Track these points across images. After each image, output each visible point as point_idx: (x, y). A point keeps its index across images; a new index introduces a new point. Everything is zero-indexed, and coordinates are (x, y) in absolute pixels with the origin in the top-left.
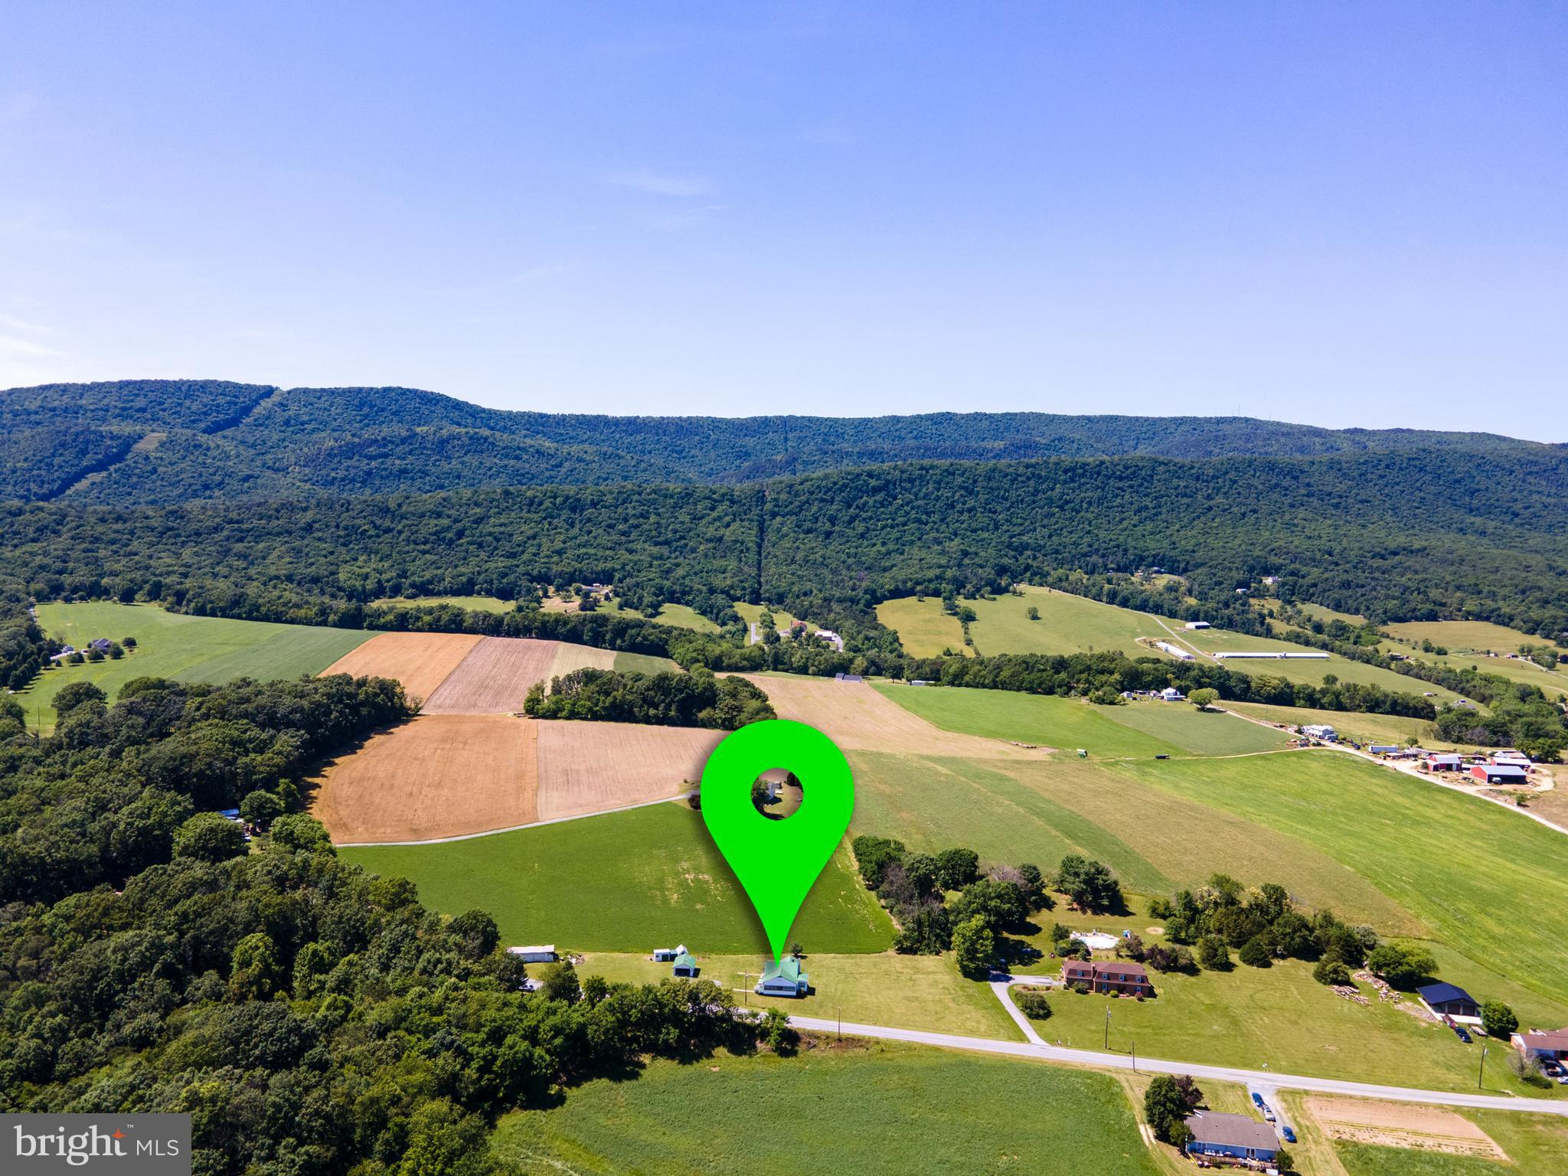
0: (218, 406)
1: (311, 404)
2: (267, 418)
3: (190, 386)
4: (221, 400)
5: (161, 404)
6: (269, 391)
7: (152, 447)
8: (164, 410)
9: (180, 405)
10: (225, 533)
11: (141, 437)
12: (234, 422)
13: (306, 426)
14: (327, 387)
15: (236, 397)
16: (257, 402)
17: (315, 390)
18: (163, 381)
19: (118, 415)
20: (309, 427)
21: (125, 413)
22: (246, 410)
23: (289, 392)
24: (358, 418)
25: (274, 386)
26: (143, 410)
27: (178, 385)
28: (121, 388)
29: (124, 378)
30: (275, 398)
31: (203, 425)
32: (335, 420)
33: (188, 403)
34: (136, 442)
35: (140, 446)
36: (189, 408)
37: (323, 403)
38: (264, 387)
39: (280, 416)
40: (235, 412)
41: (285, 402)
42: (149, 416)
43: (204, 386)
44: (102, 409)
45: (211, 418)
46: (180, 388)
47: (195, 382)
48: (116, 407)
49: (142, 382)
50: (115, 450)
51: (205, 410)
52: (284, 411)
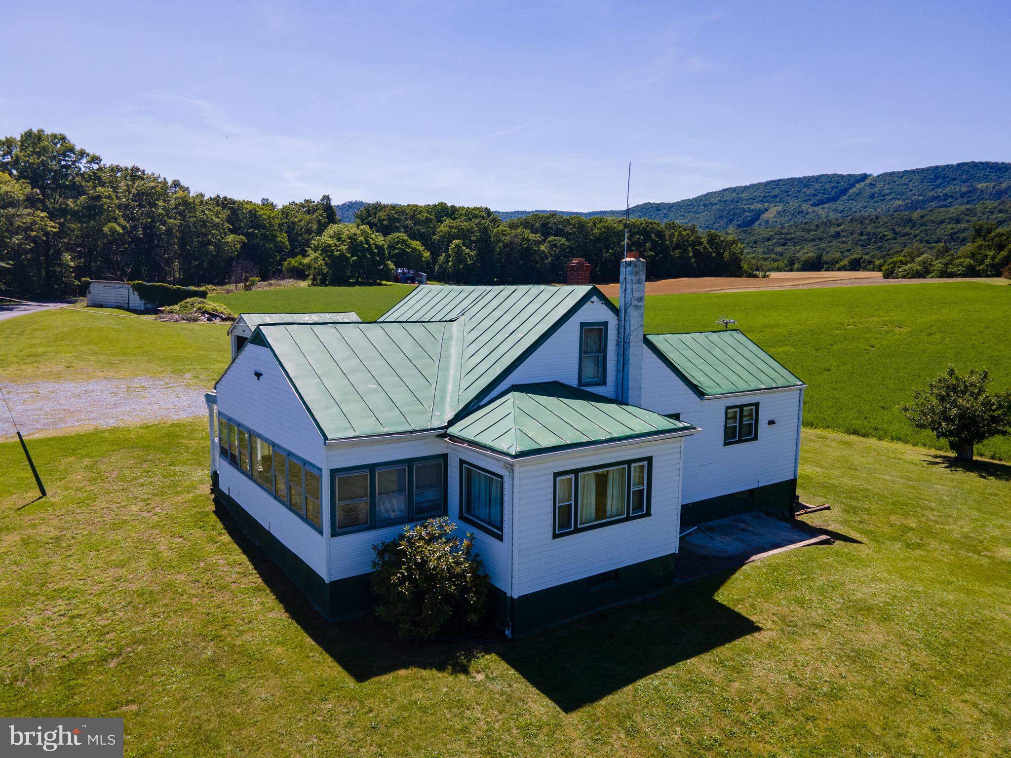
0: (825, 190)
1: (894, 182)
2: (858, 195)
3: (809, 179)
4: (828, 186)
5: (787, 192)
6: (864, 177)
7: (772, 215)
8: (788, 196)
9: (799, 191)
10: (774, 241)
11: (767, 210)
12: (834, 199)
13: (886, 197)
14: (909, 169)
15: (838, 183)
16: (853, 185)
17: (899, 173)
18: (792, 178)
19: (760, 201)
20: (888, 198)
21: (764, 200)
22: (844, 191)
23: (878, 176)
24: (930, 188)
25: (868, 173)
26: (775, 197)
27: (800, 180)
28: (766, 186)
29: (769, 179)
30: (867, 181)
31: (811, 202)
32: (911, 191)
33: (805, 190)
34: (763, 213)
35: (766, 216)
36: (805, 193)
37: (905, 180)
38: (860, 175)
39: (868, 192)
40: (836, 193)
41: (874, 183)
42: (778, 200)
43: (817, 179)
44: (751, 198)
45: (818, 198)
46: (802, 182)
47: (813, 177)
48: (760, 196)
49: (779, 180)
50: (749, 218)
51: (815, 192)
52: (872, 188)
